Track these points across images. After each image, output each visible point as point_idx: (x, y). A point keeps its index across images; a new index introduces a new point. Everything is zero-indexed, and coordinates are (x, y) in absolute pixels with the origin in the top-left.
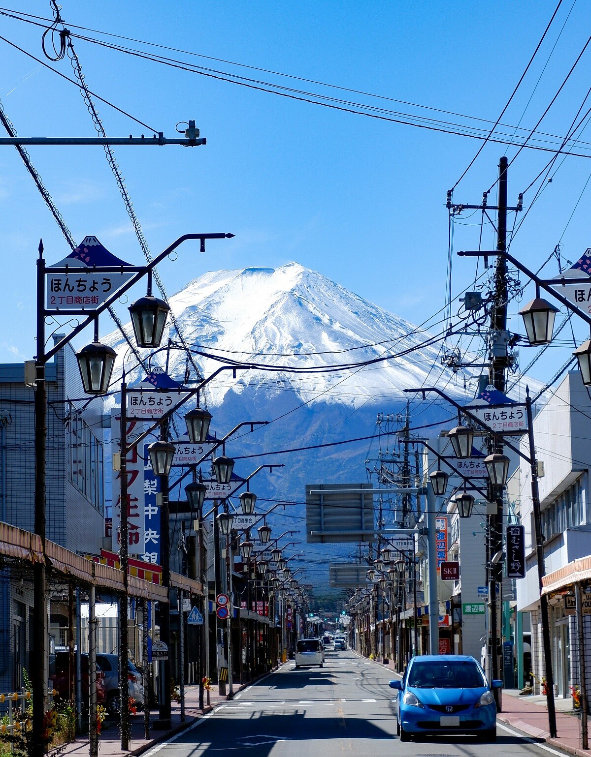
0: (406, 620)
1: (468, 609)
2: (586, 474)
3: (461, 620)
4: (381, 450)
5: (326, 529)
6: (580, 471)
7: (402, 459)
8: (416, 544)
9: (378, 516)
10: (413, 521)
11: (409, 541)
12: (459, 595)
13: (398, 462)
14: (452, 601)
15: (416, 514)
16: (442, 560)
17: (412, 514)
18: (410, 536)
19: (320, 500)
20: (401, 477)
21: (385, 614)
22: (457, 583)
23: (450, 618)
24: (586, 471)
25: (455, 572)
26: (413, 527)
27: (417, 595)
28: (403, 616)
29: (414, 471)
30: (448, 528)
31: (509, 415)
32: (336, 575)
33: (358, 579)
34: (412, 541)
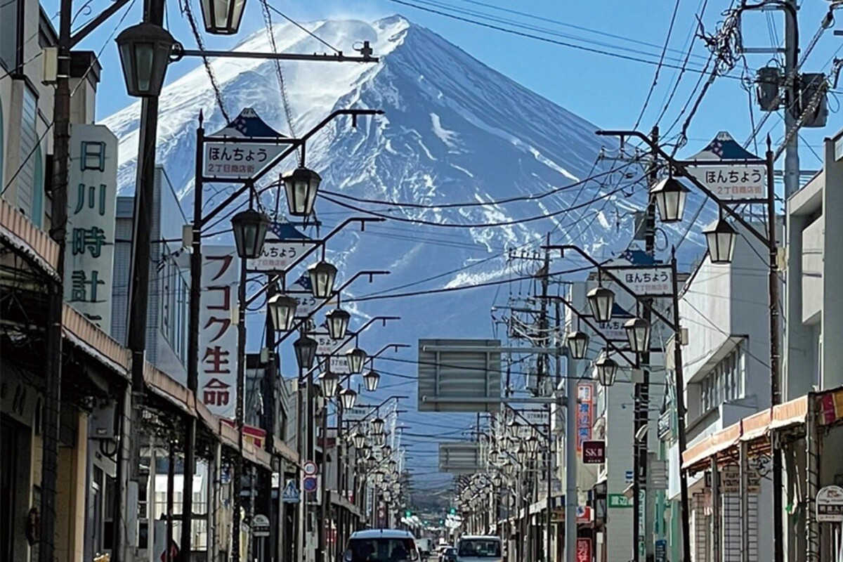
0: (537, 514)
1: (615, 501)
2: (746, 340)
3: (605, 514)
4: (511, 293)
5: (441, 396)
6: (740, 336)
7: (538, 307)
8: (553, 417)
9: (505, 380)
10: (550, 388)
11: (544, 413)
12: (605, 483)
13: (534, 312)
14: (595, 490)
15: (554, 379)
16: (585, 439)
17: (549, 379)
18: (546, 406)
19: (436, 358)
20: (536, 330)
21: (510, 509)
22: (602, 468)
23: (592, 511)
24: (747, 336)
25: (600, 454)
26: (550, 396)
27: (552, 483)
28: (533, 509)
29: (553, 323)
30: (594, 398)
31: (652, 277)
32: (447, 456)
33: (476, 462)
34: (547, 413)
